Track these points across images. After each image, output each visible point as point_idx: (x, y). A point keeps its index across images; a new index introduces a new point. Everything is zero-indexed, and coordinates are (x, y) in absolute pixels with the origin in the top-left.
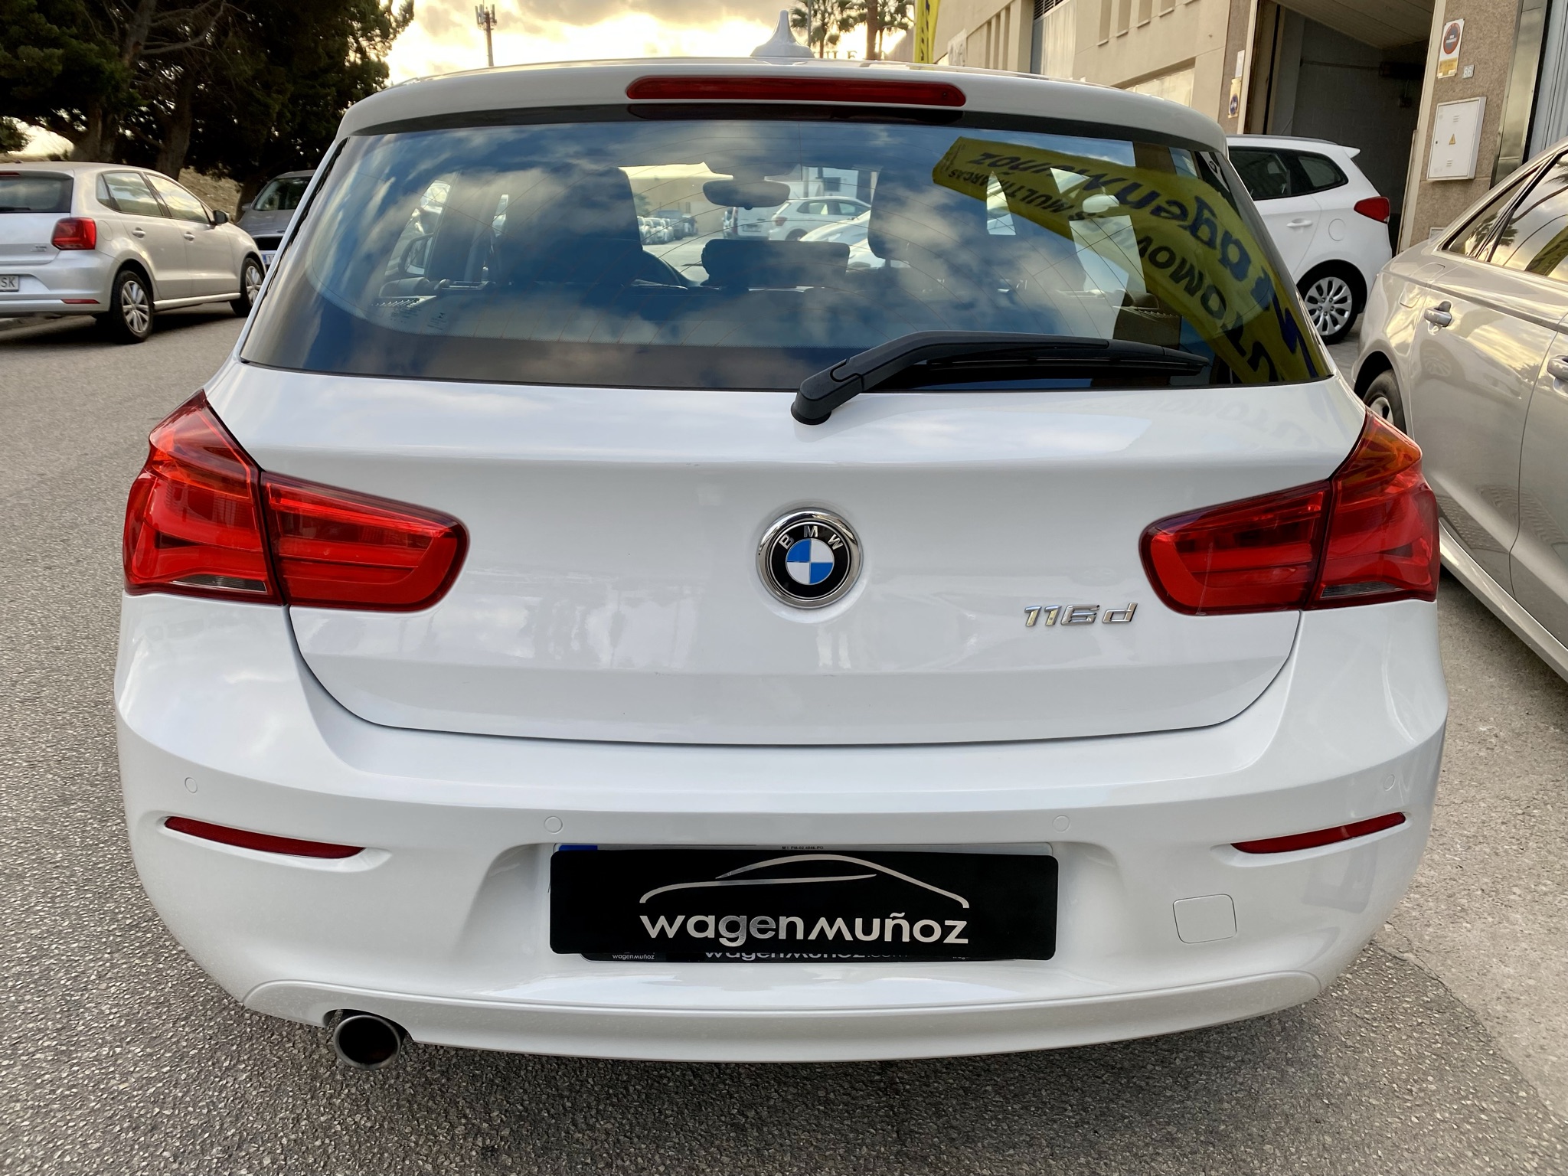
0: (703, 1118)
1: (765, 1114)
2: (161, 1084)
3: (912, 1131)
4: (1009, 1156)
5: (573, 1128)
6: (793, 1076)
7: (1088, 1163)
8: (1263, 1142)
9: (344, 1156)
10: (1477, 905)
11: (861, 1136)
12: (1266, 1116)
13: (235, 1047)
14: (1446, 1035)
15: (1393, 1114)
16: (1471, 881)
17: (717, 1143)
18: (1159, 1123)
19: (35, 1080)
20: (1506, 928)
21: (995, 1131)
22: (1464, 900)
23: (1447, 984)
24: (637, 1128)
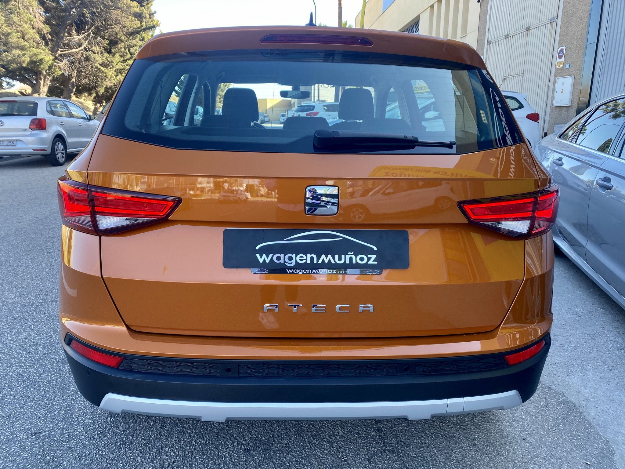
0: (317, 439)
1: (338, 438)
2: (131, 430)
3: (389, 443)
4: (421, 450)
5: (274, 443)
6: (346, 426)
7: (448, 452)
8: (506, 446)
10: (576, 370)
11: (371, 445)
12: (507, 437)
14: (566, 412)
16: (574, 362)
17: (323, 447)
18: (471, 440)
19: (87, 429)
20: (586, 377)
21: (416, 443)
22: (571, 368)
23: (566, 396)
24: (296, 443)
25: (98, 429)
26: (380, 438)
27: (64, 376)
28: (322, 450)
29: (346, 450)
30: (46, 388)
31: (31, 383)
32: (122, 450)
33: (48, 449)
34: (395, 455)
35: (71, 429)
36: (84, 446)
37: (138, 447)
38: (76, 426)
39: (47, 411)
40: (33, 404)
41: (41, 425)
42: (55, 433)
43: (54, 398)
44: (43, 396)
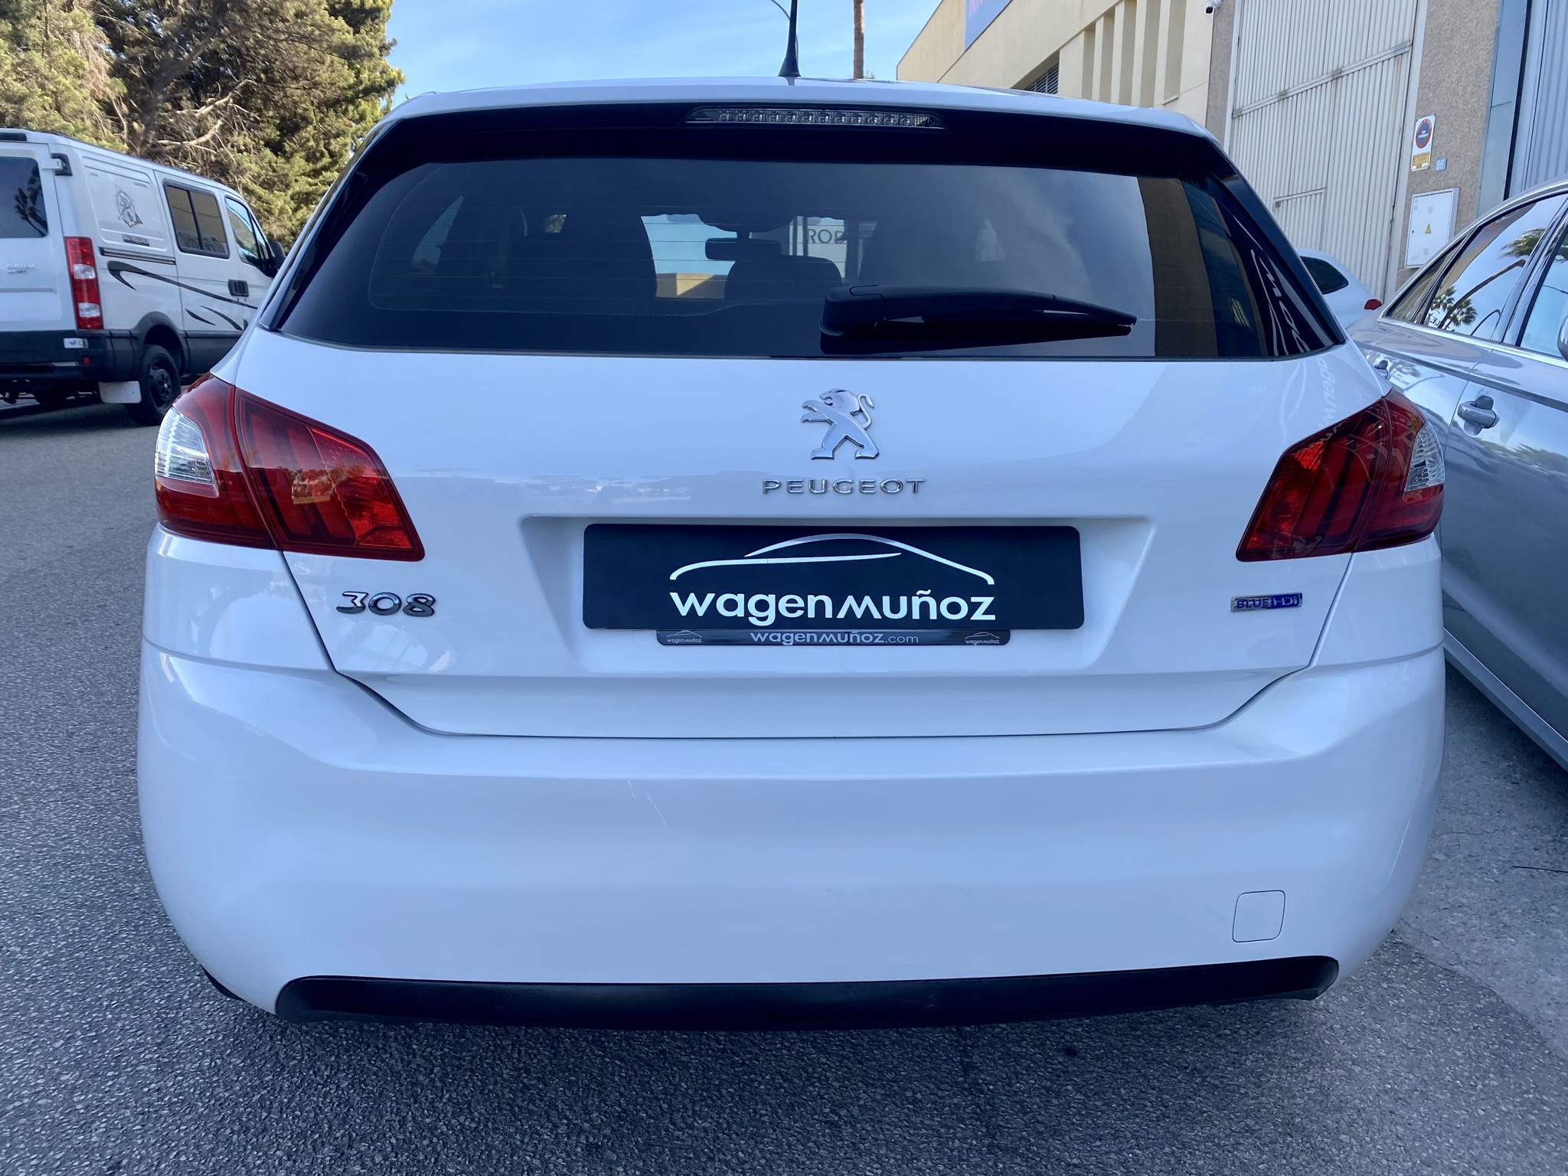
0: (797, 1117)
1: (855, 1111)
2: (266, 1091)
3: (1000, 1126)
4: (1096, 1146)
5: (672, 1127)
6: (880, 1079)
7: (1173, 1152)
8: (1338, 1133)
9: (453, 1154)
10: (1519, 922)
11: (952, 1131)
12: (1340, 1109)
13: (333, 1058)
14: (1502, 1036)
15: (1460, 1108)
17: (813, 1138)
18: (1237, 1117)
19: (142, 1089)
20: (1548, 941)
21: (1080, 1125)
22: (1506, 919)
23: (1498, 993)
24: (735, 1127)
25: (172, 1089)
26: (975, 1113)
27: (93, 945)
28: (809, 1148)
29: (879, 1146)
30: (40, 978)
32: (234, 1150)
33: (22, 1146)
34: (1019, 1160)
36: (128, 1136)
37: (281, 1140)
38: (110, 1083)
39: (33, 1040)
41: (12, 1078)
42: (50, 1101)
43: (58, 1005)
44: (28, 998)
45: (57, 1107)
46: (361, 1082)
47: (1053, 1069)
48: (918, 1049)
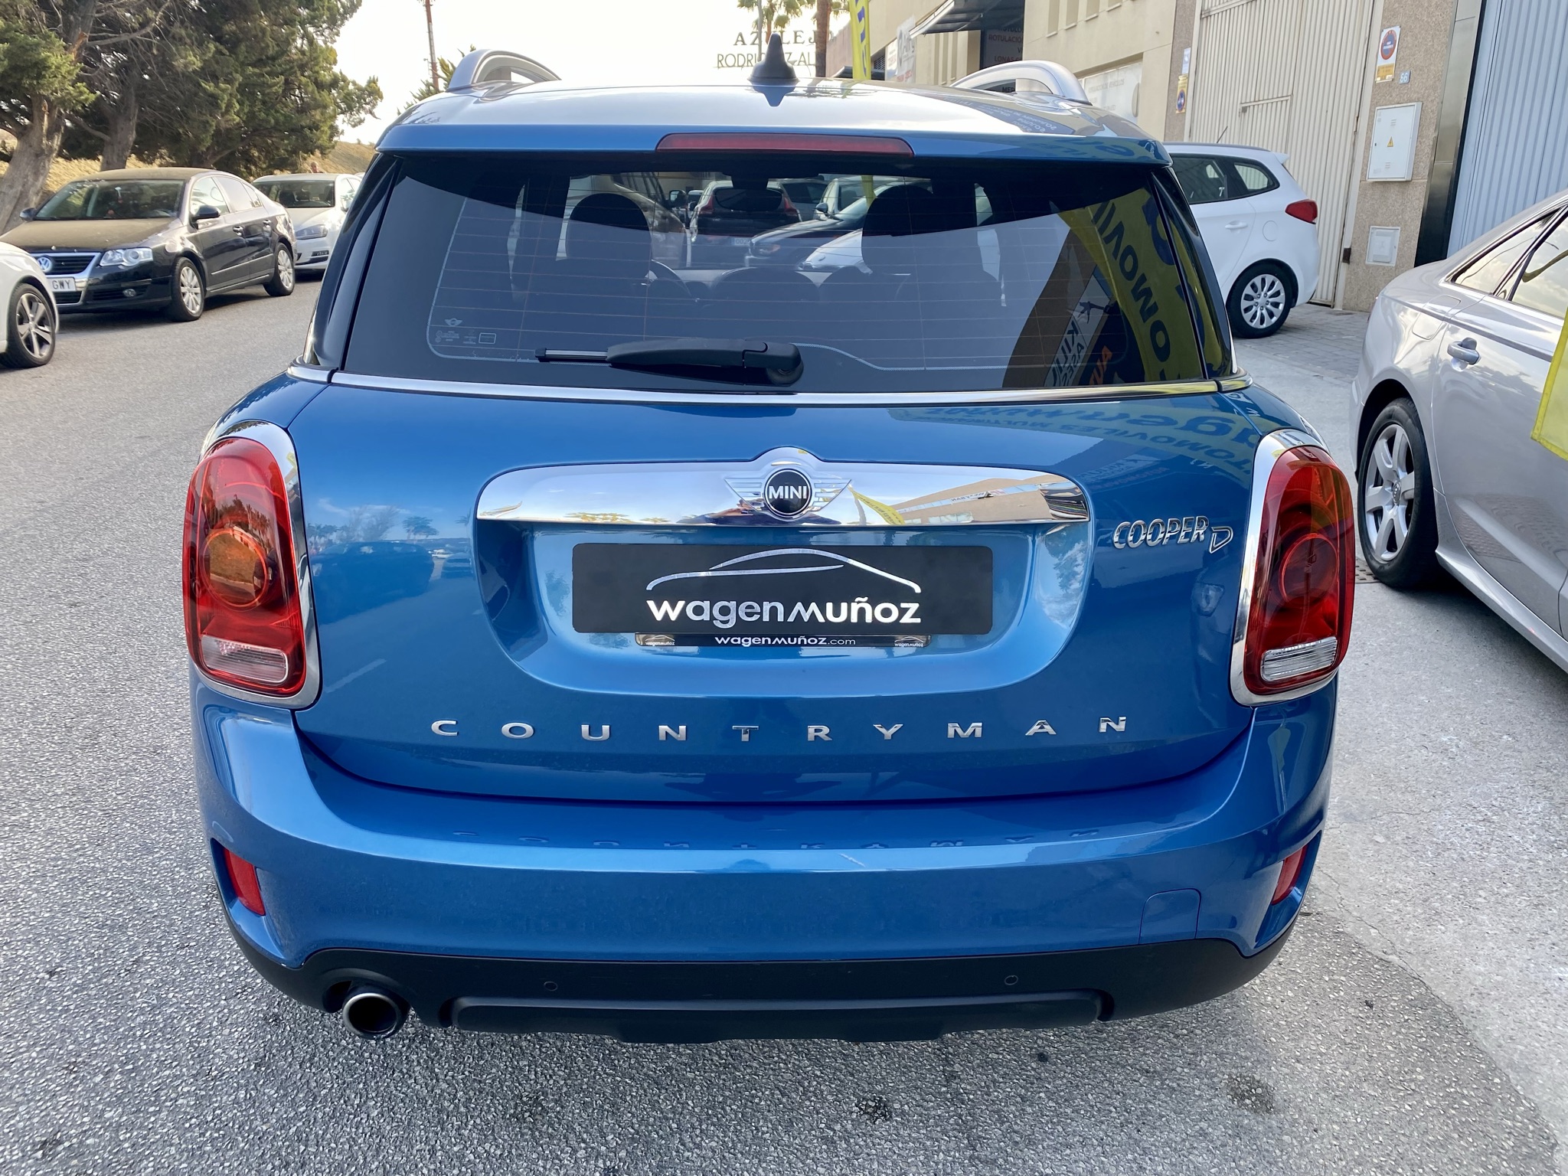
0: (796, 1133)
1: (849, 1127)
2: (301, 1123)
3: (980, 1137)
4: (1067, 1155)
5: (682, 1147)
6: (870, 1091)
7: (1135, 1159)
10: (1449, 908)
11: (937, 1143)
13: (361, 1086)
14: (1429, 1029)
16: (1442, 886)
17: (812, 1155)
18: (1192, 1120)
19: (183, 1124)
20: (1475, 929)
21: (1052, 1134)
22: (1437, 905)
23: (1427, 983)
25: (212, 1124)
26: (958, 1124)
27: (120, 969)
28: (808, 1165)
30: (72, 1007)
31: (30, 992)
35: (139, 1128)
38: (153, 1119)
39: (74, 1076)
40: (34, 1055)
41: (58, 1117)
42: (97, 1140)
43: (93, 1037)
44: (63, 1029)
45: (104, 1148)
46: (390, 1110)
47: (1028, 1076)
48: (904, 1059)
